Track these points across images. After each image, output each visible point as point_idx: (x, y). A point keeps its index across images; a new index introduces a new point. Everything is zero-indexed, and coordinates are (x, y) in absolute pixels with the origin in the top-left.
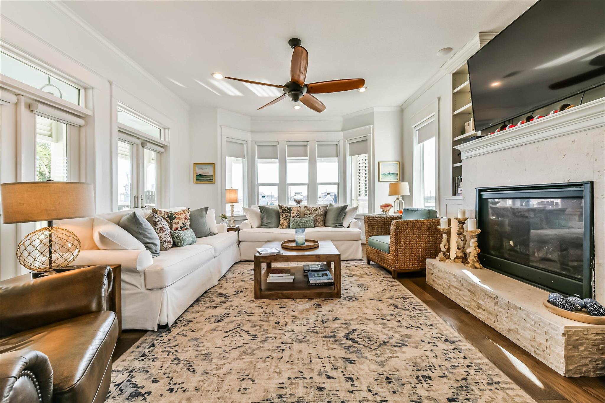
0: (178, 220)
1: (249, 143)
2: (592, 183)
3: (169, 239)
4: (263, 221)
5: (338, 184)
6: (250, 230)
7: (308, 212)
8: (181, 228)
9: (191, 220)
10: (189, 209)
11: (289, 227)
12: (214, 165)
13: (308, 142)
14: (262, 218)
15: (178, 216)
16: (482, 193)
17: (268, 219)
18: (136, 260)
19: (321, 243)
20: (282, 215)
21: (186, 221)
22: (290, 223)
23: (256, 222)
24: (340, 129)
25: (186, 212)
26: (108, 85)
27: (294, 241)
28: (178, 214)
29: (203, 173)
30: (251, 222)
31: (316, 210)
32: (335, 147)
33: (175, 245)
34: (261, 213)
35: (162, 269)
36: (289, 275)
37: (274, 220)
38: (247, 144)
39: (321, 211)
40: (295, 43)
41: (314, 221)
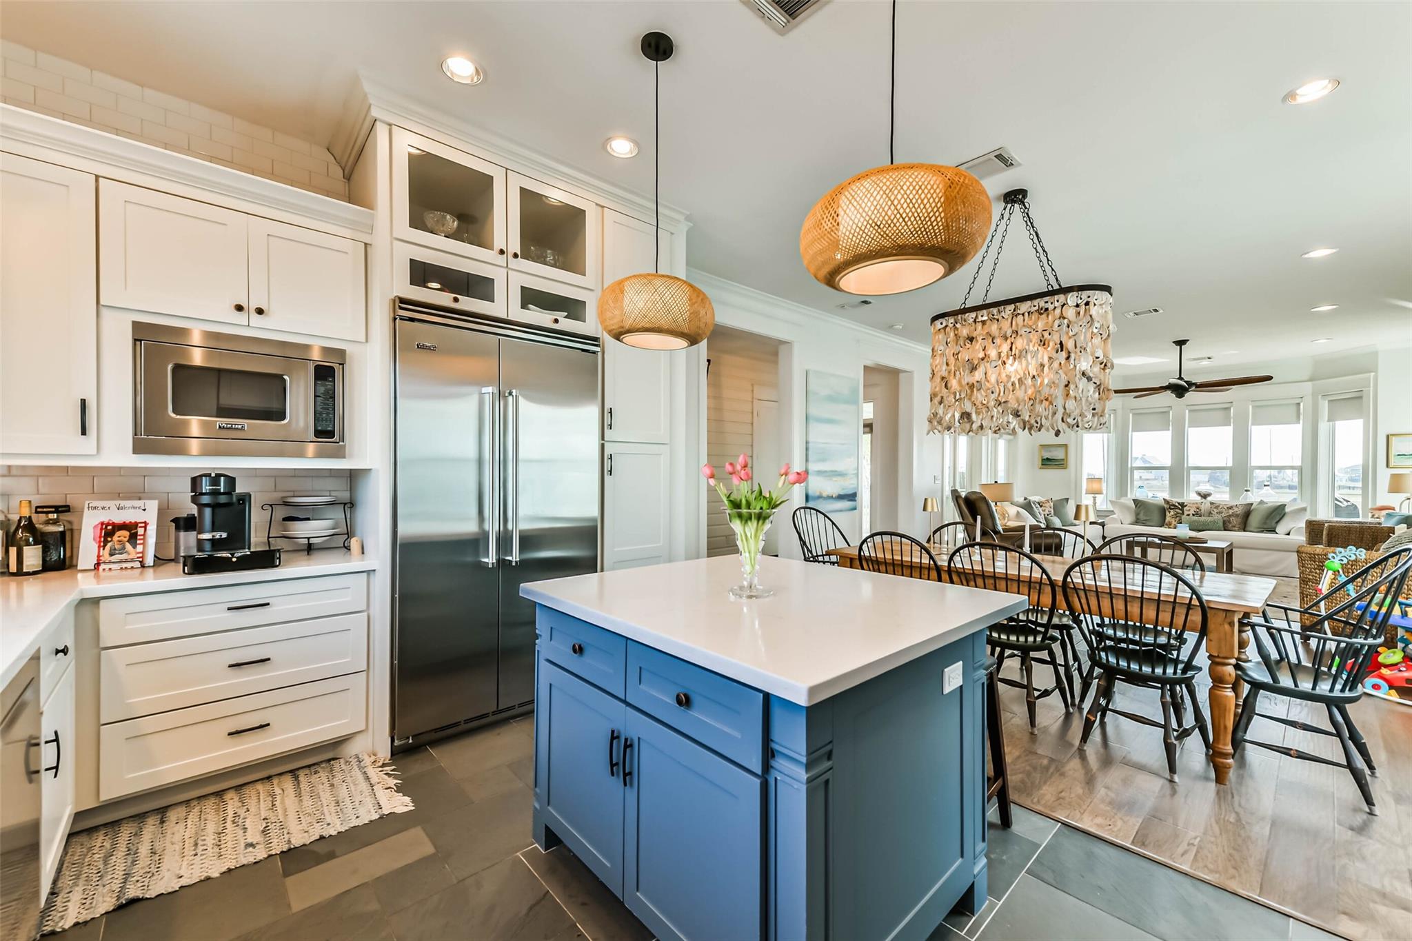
0: (1045, 508)
1: (1119, 412)
4: (1138, 517)
5: (1301, 470)
6: (1119, 526)
7: (1215, 510)
8: (1048, 515)
9: (1054, 508)
10: (1052, 498)
12: (1065, 446)
13: (1232, 402)
14: (1137, 514)
15: (1044, 505)
17: (1146, 516)
20: (1170, 512)
21: (1051, 509)
23: (1129, 518)
24: (1305, 378)
25: (1051, 501)
28: (1044, 503)
29: (1052, 456)
30: (1121, 517)
31: (1230, 508)
32: (1294, 408)
34: (1136, 506)
37: (1156, 517)
39: (1239, 511)
40: (1181, 343)
41: (1224, 522)
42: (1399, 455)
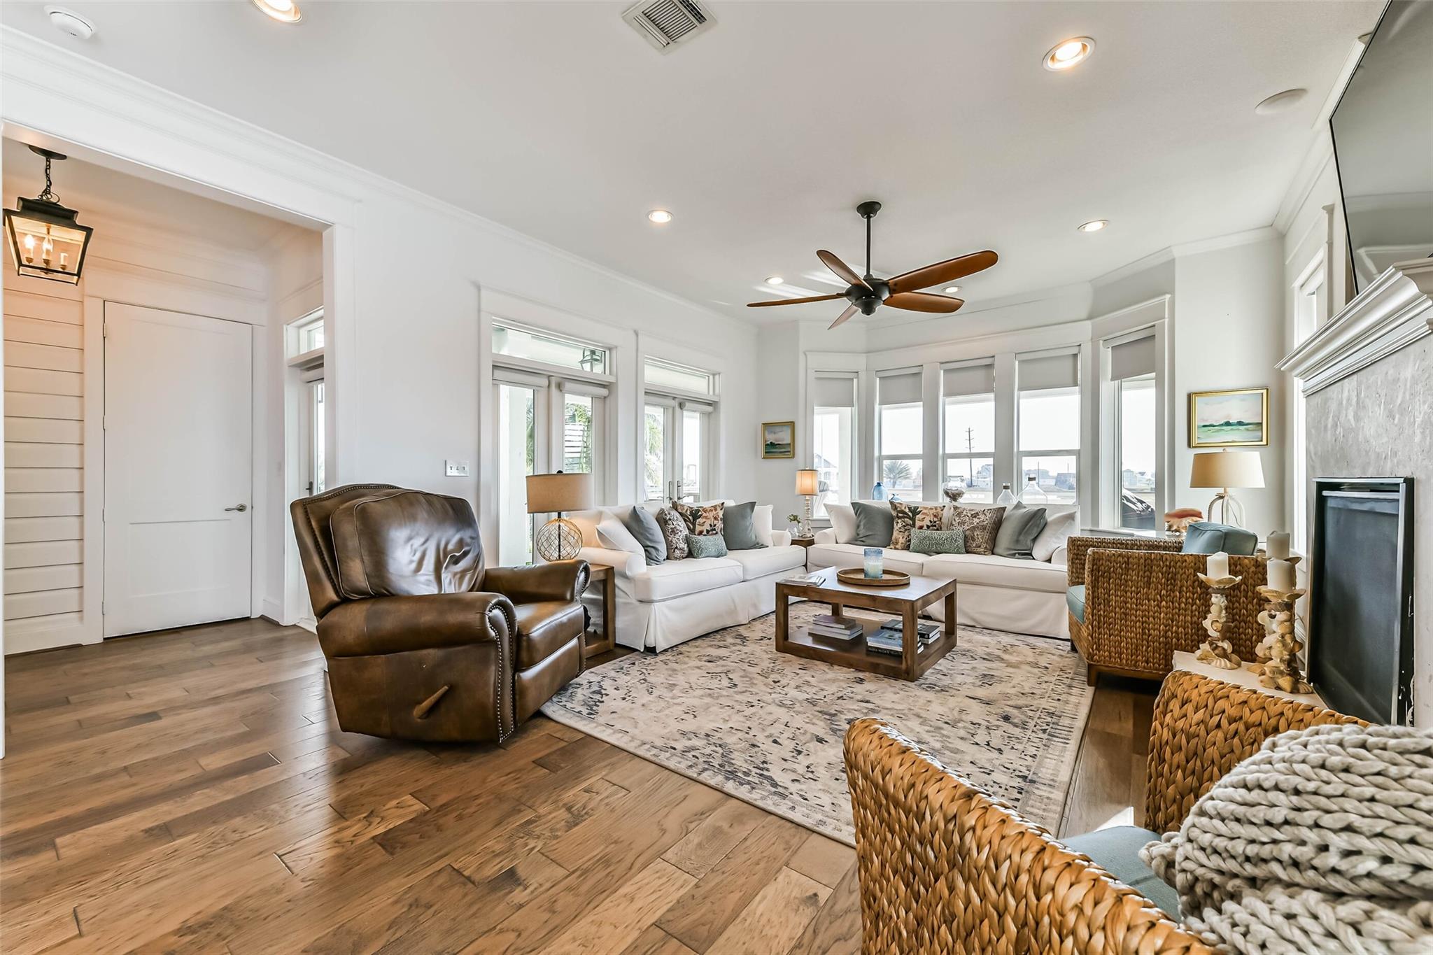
0: (704, 520)
1: (863, 375)
2: (1410, 482)
3: (683, 546)
4: (858, 531)
5: (1077, 453)
6: (833, 546)
7: (957, 519)
8: (708, 531)
9: (724, 520)
10: (723, 504)
11: (907, 547)
12: (792, 425)
13: (993, 357)
14: (857, 526)
15: (705, 514)
16: (1325, 493)
17: (868, 530)
18: (625, 563)
19: (913, 581)
20: (897, 523)
21: (716, 522)
22: (910, 541)
23: (845, 533)
24: (1084, 315)
25: (719, 509)
26: (634, 336)
27: (862, 571)
28: (705, 511)
29: (776, 441)
30: (837, 532)
31: (975, 515)
32: (1069, 362)
33: (690, 555)
34: (856, 515)
35: (649, 579)
36: (843, 627)
37: (880, 532)
38: (857, 378)
39: (986, 519)
40: (868, 209)
41: (966, 539)
42: (1204, 426)
